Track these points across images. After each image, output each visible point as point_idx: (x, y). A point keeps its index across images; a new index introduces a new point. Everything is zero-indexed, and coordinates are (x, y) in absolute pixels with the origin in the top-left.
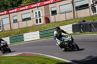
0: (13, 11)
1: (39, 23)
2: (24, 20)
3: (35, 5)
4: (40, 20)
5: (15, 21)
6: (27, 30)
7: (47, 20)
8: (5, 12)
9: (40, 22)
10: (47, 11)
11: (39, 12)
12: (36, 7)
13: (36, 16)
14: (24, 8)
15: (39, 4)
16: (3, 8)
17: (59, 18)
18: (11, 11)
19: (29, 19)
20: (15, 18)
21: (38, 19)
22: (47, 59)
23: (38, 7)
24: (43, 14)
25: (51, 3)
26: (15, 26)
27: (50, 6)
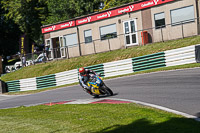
0: (84, 21)
1: (131, 44)
2: (104, 38)
3: (125, 10)
4: (134, 37)
5: (89, 40)
6: (109, 56)
7: (148, 38)
8: (71, 23)
9: (134, 41)
10: (146, 20)
11: (132, 22)
12: (126, 13)
13: (127, 30)
14: (103, 16)
15: (131, 8)
16: (66, 15)
17: (170, 33)
18: (80, 22)
19: (114, 35)
20: (88, 34)
21: (131, 35)
22: (149, 110)
23: (130, 13)
24: (138, 26)
25: (154, 6)
26: (88, 49)
27: (154, 11)
